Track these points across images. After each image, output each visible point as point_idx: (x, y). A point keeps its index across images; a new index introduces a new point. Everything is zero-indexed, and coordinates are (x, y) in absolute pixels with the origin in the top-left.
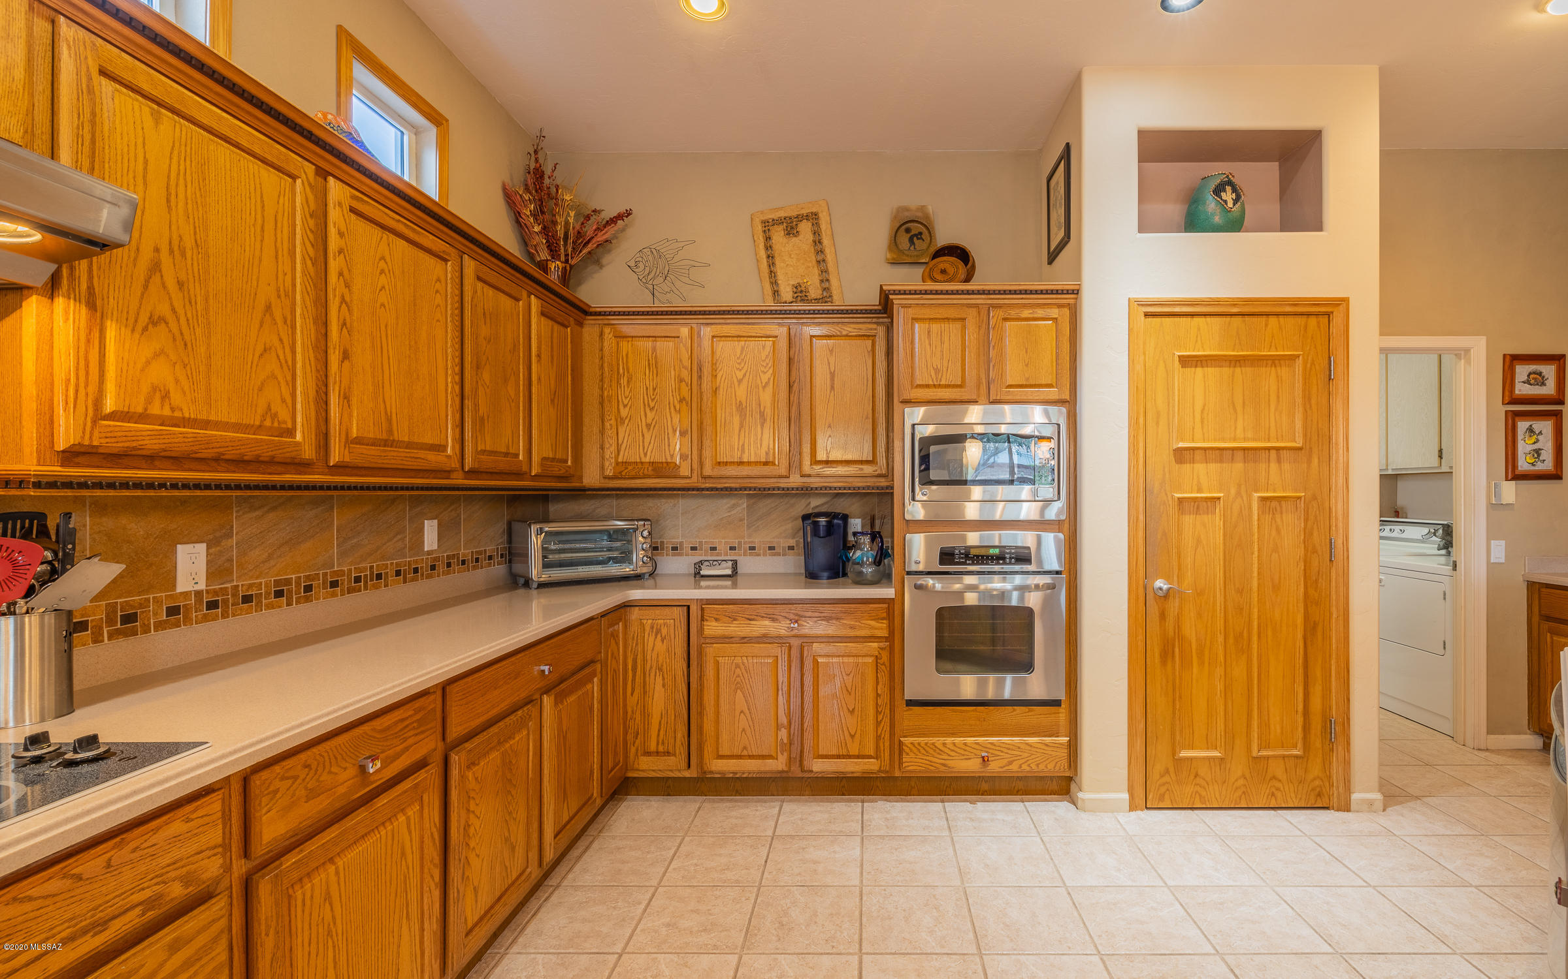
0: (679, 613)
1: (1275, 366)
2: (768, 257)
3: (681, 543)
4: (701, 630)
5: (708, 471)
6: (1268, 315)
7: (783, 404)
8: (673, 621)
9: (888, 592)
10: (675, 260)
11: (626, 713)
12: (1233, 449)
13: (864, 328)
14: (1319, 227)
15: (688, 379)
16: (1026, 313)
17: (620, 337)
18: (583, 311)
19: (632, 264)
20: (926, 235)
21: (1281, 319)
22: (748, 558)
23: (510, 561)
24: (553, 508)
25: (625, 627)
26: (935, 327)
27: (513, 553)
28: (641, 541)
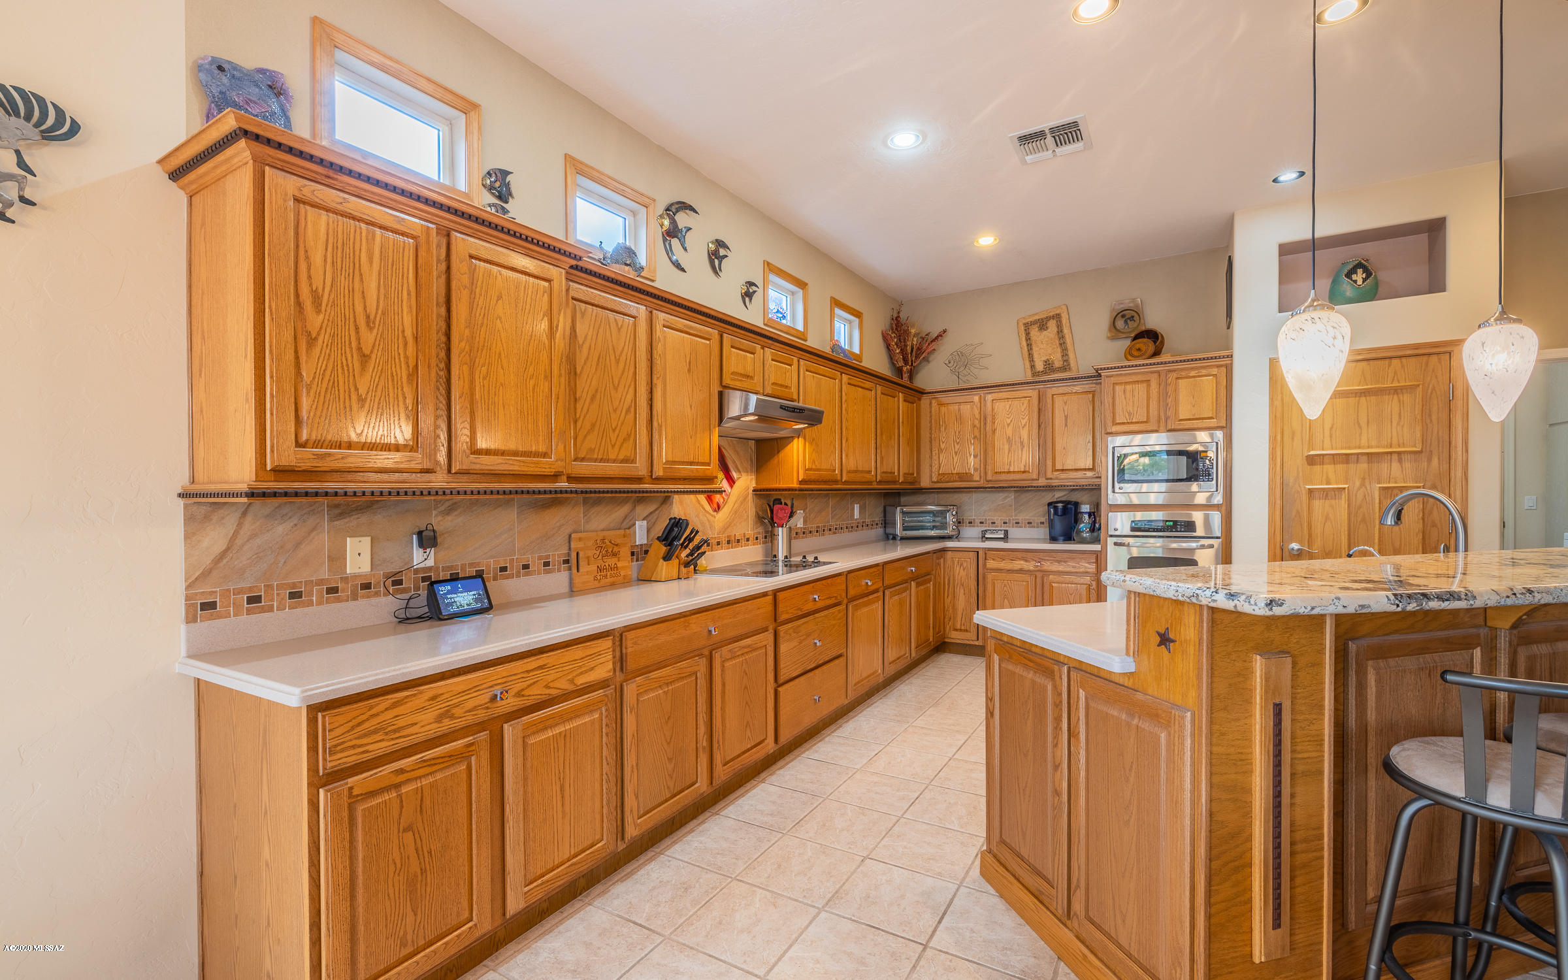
0: (973, 555)
1: (1397, 394)
2: (1028, 345)
3: (974, 520)
4: (985, 565)
5: (989, 478)
6: (1391, 358)
7: (1035, 436)
8: (970, 561)
9: (1097, 547)
10: (973, 354)
11: (944, 607)
12: (1358, 454)
13: (1087, 388)
14: (1444, 290)
15: (978, 426)
16: (1193, 373)
17: (941, 404)
18: (922, 392)
19: (947, 362)
20: (1136, 318)
21: (1404, 360)
22: (1015, 529)
23: (885, 527)
24: (903, 500)
25: (944, 561)
26: (1129, 387)
27: (887, 522)
28: (950, 519)
